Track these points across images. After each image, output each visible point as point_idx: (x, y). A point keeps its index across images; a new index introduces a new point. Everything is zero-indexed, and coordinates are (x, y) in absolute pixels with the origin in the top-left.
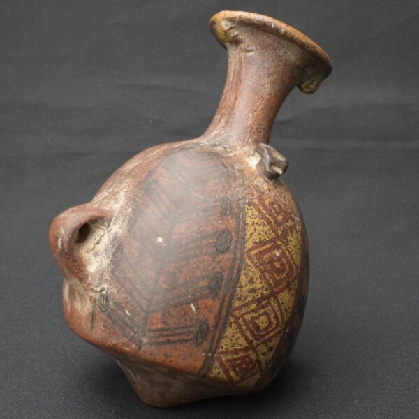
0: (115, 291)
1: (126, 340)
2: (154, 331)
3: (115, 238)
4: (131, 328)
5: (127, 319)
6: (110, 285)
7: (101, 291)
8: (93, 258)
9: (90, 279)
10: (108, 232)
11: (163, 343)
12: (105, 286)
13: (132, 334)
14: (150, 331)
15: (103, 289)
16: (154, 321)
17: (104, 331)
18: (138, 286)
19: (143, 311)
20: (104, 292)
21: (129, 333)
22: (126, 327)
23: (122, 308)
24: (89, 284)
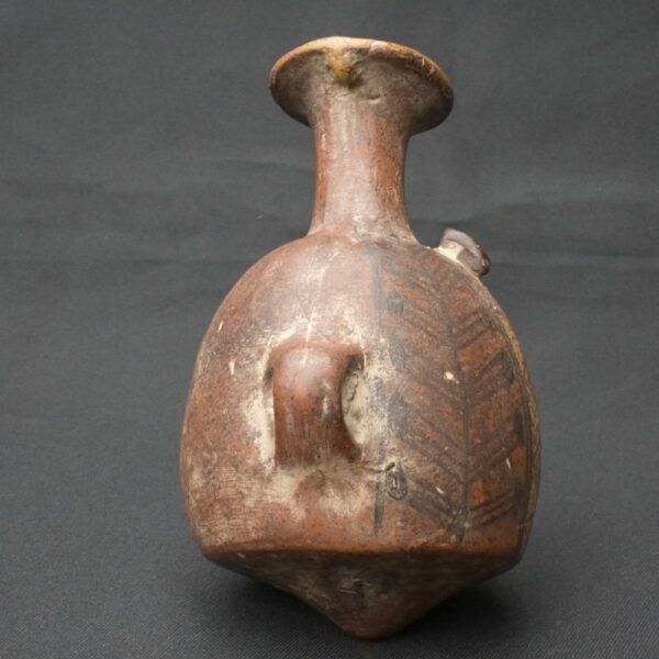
0: (411, 463)
1: (441, 532)
2: (477, 508)
3: (380, 386)
4: (448, 512)
5: (440, 500)
6: (402, 456)
7: (388, 468)
8: (354, 422)
9: (364, 454)
10: (364, 378)
11: (487, 523)
12: (393, 459)
13: (450, 521)
14: (472, 510)
15: (393, 465)
16: (476, 494)
17: (403, 528)
18: (446, 448)
19: (461, 483)
20: (394, 470)
21: (446, 521)
22: (441, 513)
23: (431, 487)
24: (365, 462)
